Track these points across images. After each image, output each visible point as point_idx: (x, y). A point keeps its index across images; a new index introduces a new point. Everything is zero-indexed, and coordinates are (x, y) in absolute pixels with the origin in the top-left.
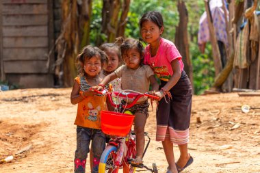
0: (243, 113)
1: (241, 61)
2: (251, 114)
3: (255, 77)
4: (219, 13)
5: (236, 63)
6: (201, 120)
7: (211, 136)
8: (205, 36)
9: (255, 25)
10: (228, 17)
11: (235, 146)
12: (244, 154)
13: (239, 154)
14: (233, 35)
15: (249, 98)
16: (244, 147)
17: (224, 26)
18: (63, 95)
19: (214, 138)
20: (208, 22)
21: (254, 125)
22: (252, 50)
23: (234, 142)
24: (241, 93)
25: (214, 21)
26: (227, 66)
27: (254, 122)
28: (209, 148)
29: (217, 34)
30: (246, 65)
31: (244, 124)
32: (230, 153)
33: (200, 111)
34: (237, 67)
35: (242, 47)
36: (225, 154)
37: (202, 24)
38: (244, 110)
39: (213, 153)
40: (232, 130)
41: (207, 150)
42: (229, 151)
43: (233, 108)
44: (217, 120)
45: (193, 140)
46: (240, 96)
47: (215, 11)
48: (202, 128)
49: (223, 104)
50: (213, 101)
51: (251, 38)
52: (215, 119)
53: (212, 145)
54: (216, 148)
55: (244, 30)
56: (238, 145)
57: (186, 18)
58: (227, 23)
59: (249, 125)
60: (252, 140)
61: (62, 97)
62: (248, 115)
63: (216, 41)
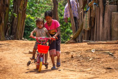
0: (92, 52)
1: (86, 27)
2: (96, 53)
3: (93, 34)
4: (74, 4)
5: (84, 28)
6: (73, 56)
7: (80, 64)
8: (67, 15)
9: (93, 10)
10: (79, 6)
11: (93, 69)
12: (98, 73)
13: (96, 73)
14: (81, 14)
15: (92, 45)
16: (98, 70)
17: (77, 10)
18: (3, 44)
19: (82, 65)
20: (69, 8)
21: (98, 58)
22: (92, 22)
23: (91, 67)
24: (88, 43)
25: (72, 8)
26: (79, 29)
27: (98, 57)
28: (81, 70)
29: (74, 14)
30: (89, 29)
31: (94, 58)
32: (92, 72)
33: (71, 52)
34: (84, 30)
35: (87, 20)
36: (89, 73)
37: (66, 9)
38: (93, 52)
39: (84, 72)
40: (89, 61)
41: (80, 71)
42: (91, 71)
43: (87, 50)
44: (81, 56)
45: (72, 66)
46: (88, 44)
47: (72, 2)
48: (74, 60)
49: (81, 48)
50: (76, 47)
51: (91, 16)
52: (80, 56)
53: (82, 68)
54: (84, 70)
55: (88, 12)
56: (94, 69)
57: (57, 6)
58: (78, 8)
59: (96, 58)
60: (100, 66)
61: (3, 45)
62: (95, 54)
63: (73, 17)
